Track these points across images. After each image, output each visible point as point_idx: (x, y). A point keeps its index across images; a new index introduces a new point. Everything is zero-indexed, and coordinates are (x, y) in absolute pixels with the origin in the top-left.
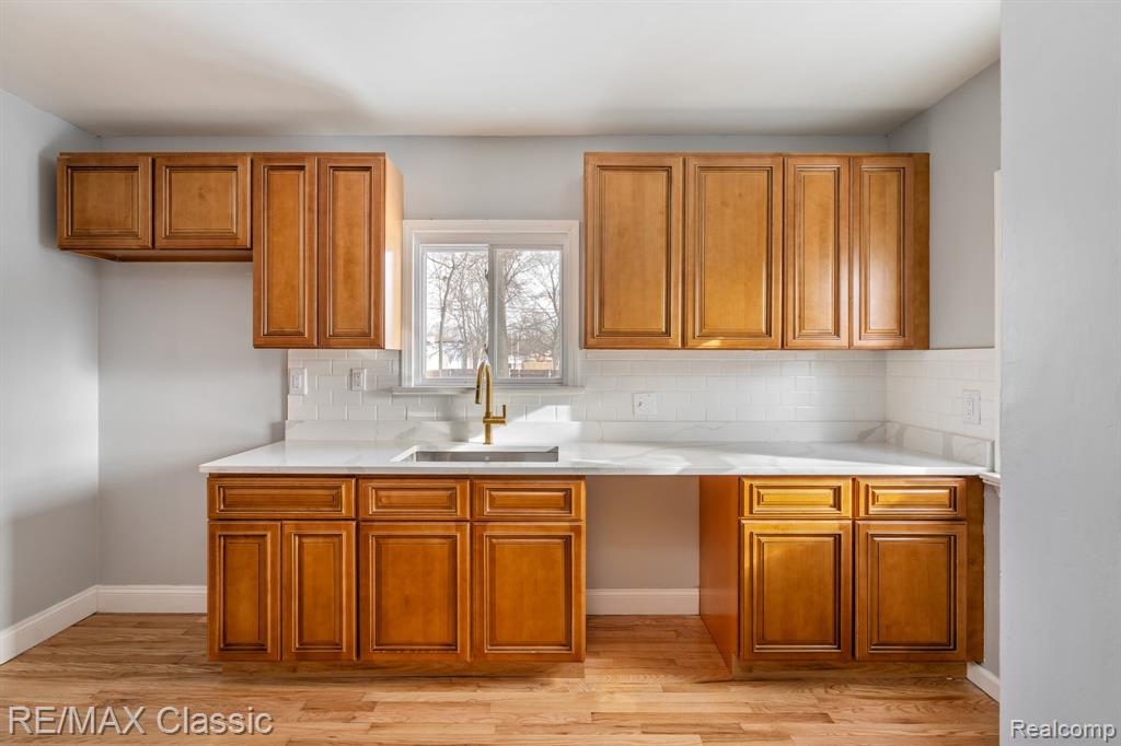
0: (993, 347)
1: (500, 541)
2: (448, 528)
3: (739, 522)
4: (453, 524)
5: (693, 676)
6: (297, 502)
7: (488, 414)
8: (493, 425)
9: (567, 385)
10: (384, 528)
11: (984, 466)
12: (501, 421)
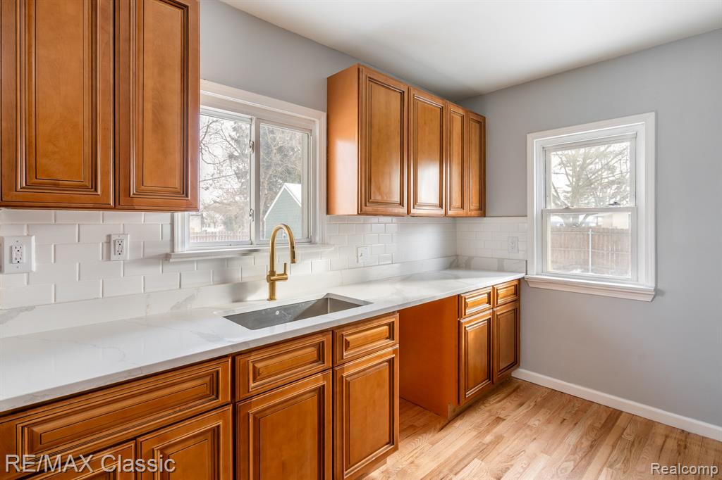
0: (526, 216)
1: (352, 377)
2: (317, 380)
3: (459, 322)
4: (320, 375)
5: (433, 429)
6: (159, 406)
7: (272, 273)
8: (278, 283)
9: (315, 243)
10: (263, 401)
11: (523, 273)
12: (283, 277)
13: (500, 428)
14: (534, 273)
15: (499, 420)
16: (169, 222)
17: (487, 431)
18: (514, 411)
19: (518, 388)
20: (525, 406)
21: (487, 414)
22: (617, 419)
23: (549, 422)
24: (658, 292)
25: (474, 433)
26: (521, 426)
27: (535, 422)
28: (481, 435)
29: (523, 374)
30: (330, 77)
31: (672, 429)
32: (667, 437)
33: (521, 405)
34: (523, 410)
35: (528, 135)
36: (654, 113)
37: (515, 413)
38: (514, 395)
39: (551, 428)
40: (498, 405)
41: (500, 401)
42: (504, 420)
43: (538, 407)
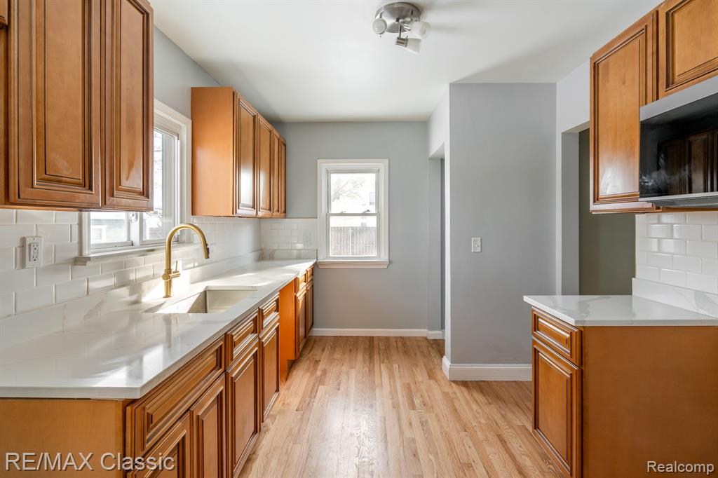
0: (317, 218)
2: (255, 347)
3: (295, 296)
4: (256, 342)
7: (169, 270)
11: (315, 258)
12: (177, 274)
13: (321, 366)
14: (321, 259)
15: (317, 362)
16: (77, 222)
17: (315, 370)
18: (322, 354)
19: (315, 341)
20: (326, 349)
21: (308, 362)
22: (373, 341)
23: (344, 353)
24: (390, 262)
25: (309, 374)
26: (331, 360)
27: (337, 356)
28: (313, 373)
29: (318, 331)
30: (195, 88)
31: (397, 338)
32: (396, 342)
33: (324, 350)
34: (326, 352)
35: (318, 161)
36: (387, 160)
37: (323, 355)
38: (315, 346)
39: (347, 356)
40: (311, 354)
41: (310, 352)
42: (320, 361)
43: (333, 348)
